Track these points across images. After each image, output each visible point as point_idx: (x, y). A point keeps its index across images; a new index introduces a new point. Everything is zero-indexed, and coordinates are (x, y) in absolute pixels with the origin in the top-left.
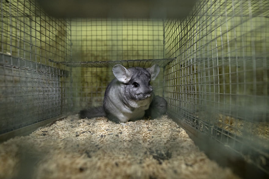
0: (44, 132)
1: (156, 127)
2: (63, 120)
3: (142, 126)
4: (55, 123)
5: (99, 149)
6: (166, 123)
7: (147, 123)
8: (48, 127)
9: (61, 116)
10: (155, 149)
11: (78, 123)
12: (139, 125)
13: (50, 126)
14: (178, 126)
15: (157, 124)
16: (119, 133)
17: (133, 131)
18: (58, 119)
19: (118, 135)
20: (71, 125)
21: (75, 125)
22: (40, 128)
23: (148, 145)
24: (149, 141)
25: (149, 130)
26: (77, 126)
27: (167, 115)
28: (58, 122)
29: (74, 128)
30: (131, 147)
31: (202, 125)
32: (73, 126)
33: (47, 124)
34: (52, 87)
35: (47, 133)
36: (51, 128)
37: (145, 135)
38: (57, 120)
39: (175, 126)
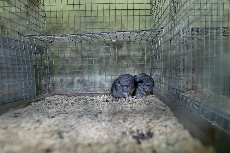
0: (16, 114)
1: (140, 107)
2: (39, 101)
3: (126, 106)
4: (30, 105)
5: (73, 129)
6: (151, 103)
7: (132, 103)
8: (22, 109)
9: (37, 97)
10: (137, 128)
11: (56, 104)
12: (121, 105)
13: (24, 107)
14: (164, 105)
15: (141, 103)
16: (98, 113)
17: (115, 111)
18: (33, 100)
19: (97, 114)
20: (48, 106)
21: (52, 106)
22: (12, 109)
23: (129, 124)
24: (130, 120)
25: (132, 110)
26: (54, 107)
27: (154, 94)
28: (33, 103)
29: (50, 109)
30: (109, 127)
31: (190, 104)
32: (50, 108)
33: (21, 105)
34: (23, 64)
35: (19, 115)
36: (25, 110)
37: (127, 115)
38: (32, 102)
39: (161, 105)
